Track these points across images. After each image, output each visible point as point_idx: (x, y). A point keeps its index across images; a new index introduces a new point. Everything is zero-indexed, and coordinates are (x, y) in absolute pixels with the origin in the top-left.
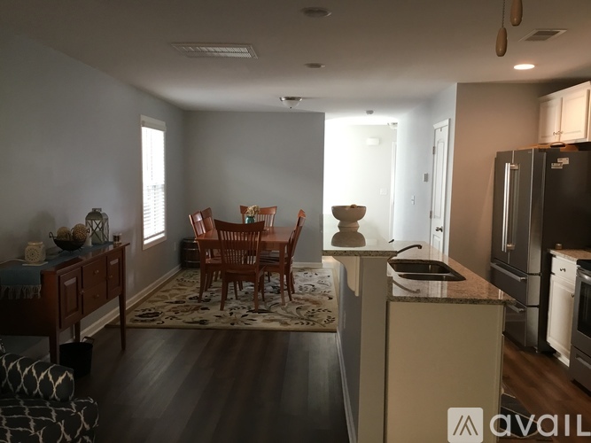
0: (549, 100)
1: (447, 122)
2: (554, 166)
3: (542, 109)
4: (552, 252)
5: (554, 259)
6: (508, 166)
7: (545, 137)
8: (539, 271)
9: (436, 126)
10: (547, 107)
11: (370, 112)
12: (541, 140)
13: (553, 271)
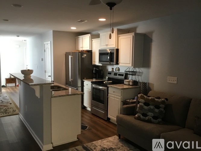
0: (79, 38)
1: (50, 42)
2: (83, 57)
3: (77, 40)
4: (84, 80)
5: (84, 82)
6: (70, 57)
7: (78, 48)
8: (80, 86)
9: (45, 43)
10: (78, 40)
11: (18, 36)
12: (77, 49)
13: (84, 85)
